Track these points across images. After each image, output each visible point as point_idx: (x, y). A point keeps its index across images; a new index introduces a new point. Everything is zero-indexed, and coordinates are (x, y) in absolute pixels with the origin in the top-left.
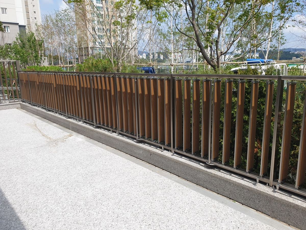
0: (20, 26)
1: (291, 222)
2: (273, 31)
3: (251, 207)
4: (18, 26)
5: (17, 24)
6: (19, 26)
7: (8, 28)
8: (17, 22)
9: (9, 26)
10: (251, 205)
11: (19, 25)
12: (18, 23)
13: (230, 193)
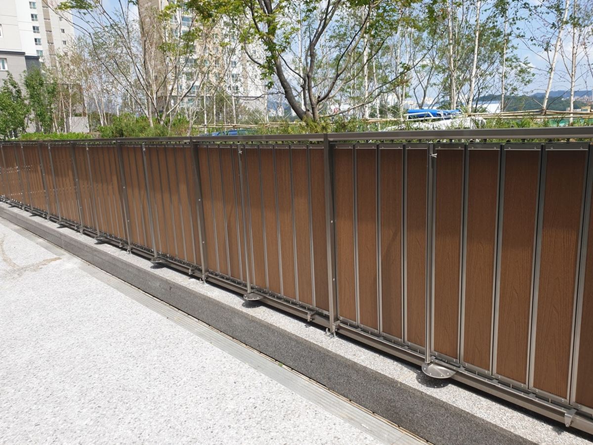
0: (28, 58)
1: (352, 395)
2: (508, 58)
3: (303, 373)
4: (24, 58)
5: (22, 54)
6: (26, 58)
7: (5, 61)
8: (21, 50)
9: (6, 59)
10: (303, 369)
11: (26, 56)
12: (24, 53)
13: (274, 349)
